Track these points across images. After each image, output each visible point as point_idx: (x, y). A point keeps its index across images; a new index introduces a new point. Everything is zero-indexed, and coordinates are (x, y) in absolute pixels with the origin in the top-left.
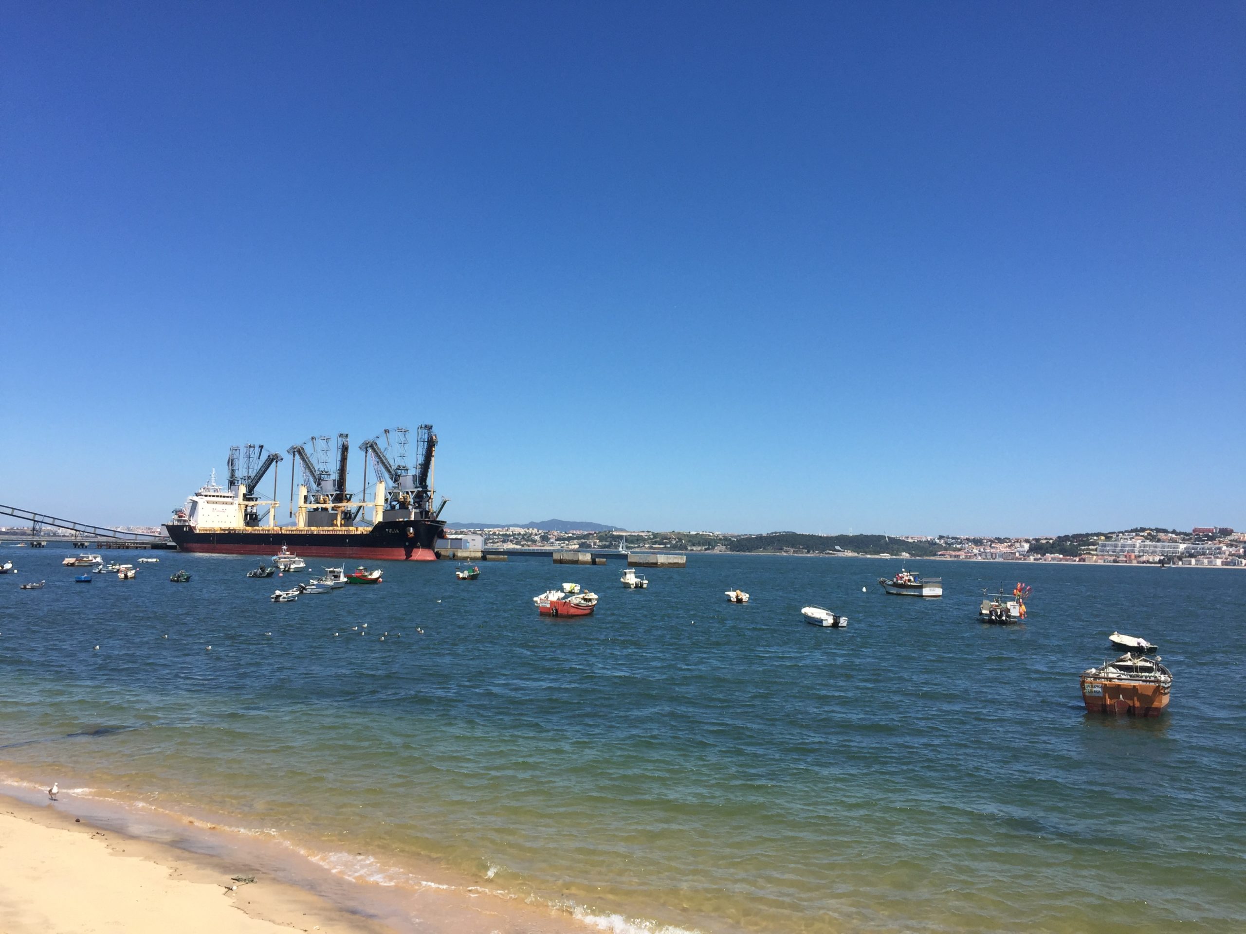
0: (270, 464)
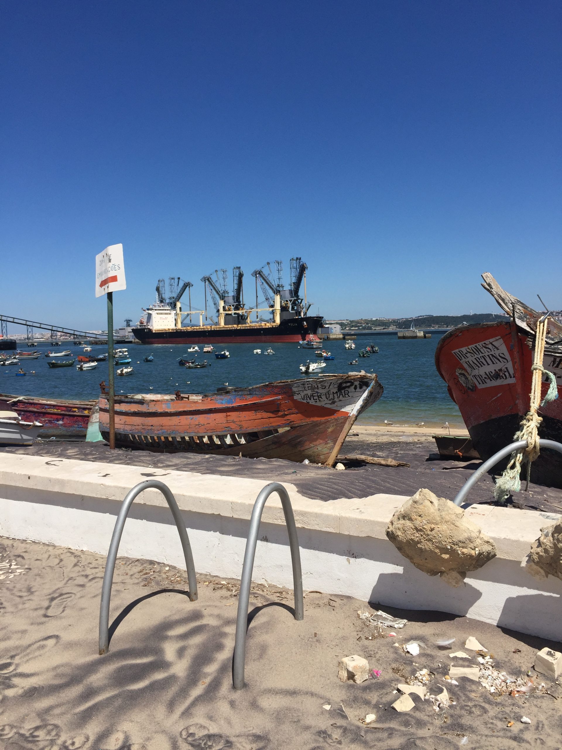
0: (185, 289)
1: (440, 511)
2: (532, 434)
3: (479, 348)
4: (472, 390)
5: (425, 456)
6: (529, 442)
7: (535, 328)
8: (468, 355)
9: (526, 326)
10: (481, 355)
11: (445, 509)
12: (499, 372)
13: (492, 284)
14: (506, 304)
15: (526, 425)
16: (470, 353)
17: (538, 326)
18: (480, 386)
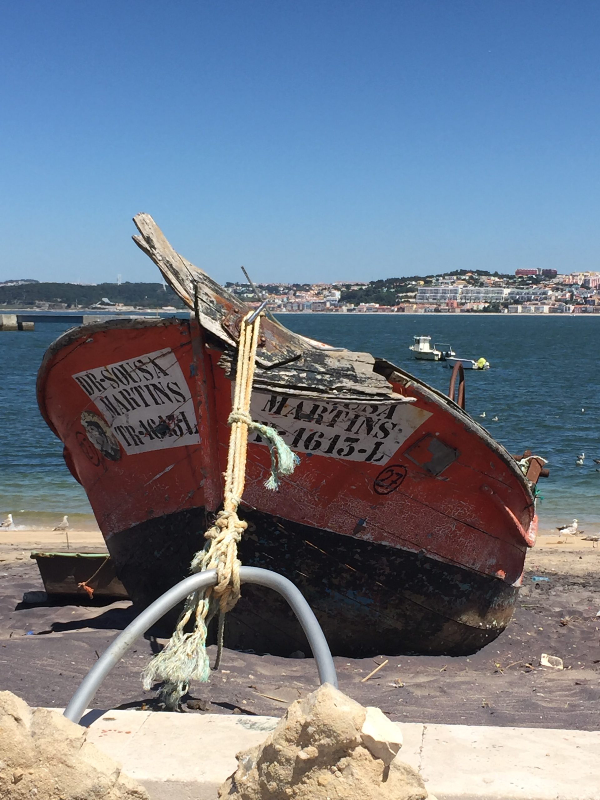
1: (36, 737)
2: (226, 556)
3: (129, 370)
4: (113, 458)
5: (14, 597)
6: (220, 575)
7: (237, 334)
8: (106, 384)
9: (221, 329)
10: (132, 384)
11: (47, 732)
12: (167, 421)
13: (154, 240)
14: (181, 282)
15: (215, 538)
16: (110, 379)
17: (242, 332)
18: (131, 451)
